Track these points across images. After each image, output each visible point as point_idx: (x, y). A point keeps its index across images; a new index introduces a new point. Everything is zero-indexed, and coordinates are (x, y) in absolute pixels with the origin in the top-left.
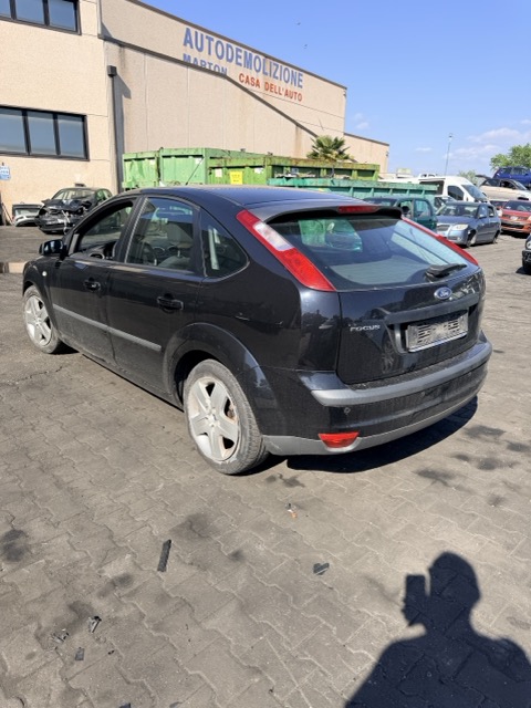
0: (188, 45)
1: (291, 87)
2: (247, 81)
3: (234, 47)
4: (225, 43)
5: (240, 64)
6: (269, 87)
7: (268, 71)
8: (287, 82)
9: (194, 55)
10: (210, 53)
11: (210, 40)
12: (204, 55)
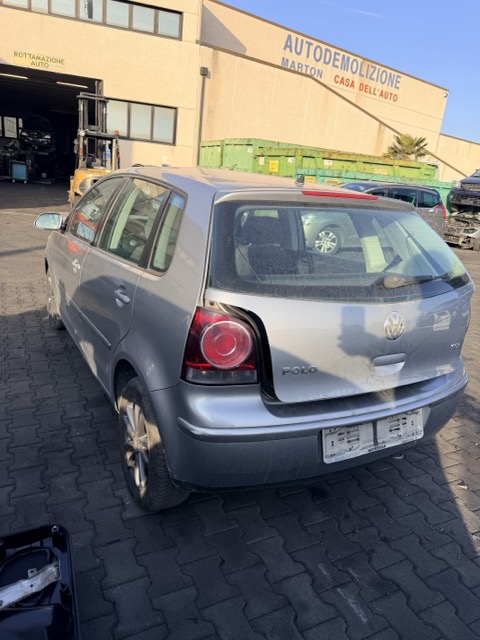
0: (288, 49)
1: (386, 88)
2: (342, 82)
3: (333, 50)
4: (324, 47)
5: (337, 67)
6: (363, 88)
7: (364, 73)
8: (383, 83)
9: (292, 57)
10: (308, 56)
11: (310, 44)
12: (302, 59)
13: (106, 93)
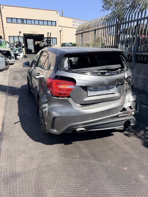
0: (74, 22)
3: (82, 21)
4: (80, 21)
9: (74, 24)
11: (78, 21)
12: (76, 24)
13: (45, 37)
